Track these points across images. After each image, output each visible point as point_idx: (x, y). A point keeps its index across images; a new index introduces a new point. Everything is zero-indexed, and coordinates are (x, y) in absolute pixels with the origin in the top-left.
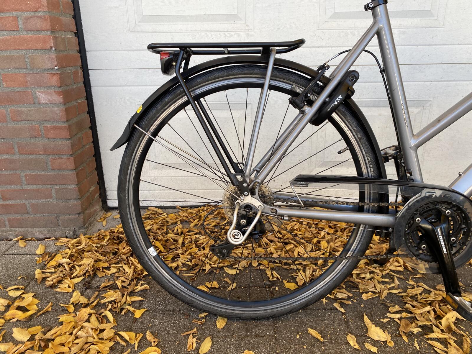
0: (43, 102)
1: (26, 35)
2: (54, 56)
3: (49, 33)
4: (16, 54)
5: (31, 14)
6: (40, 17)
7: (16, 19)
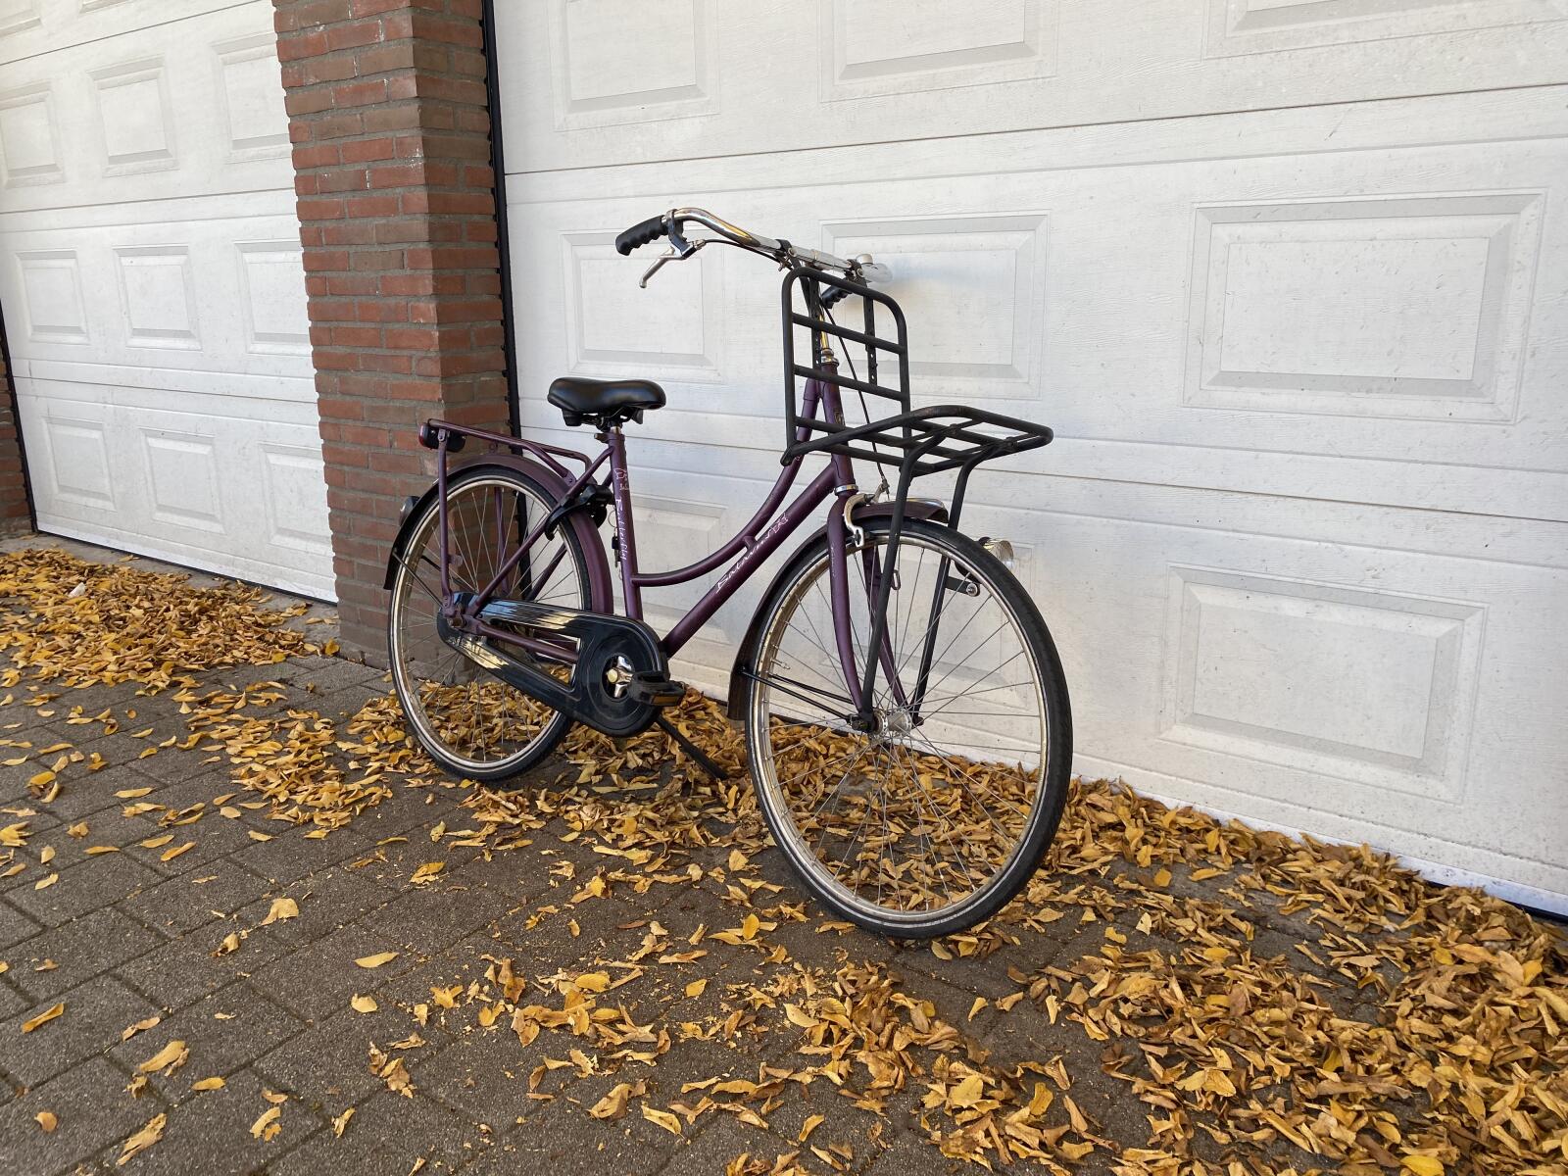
0: (430, 474)
1: (418, 381)
2: (442, 411)
3: (438, 380)
4: (408, 404)
5: (423, 354)
6: (430, 358)
7: (411, 357)
